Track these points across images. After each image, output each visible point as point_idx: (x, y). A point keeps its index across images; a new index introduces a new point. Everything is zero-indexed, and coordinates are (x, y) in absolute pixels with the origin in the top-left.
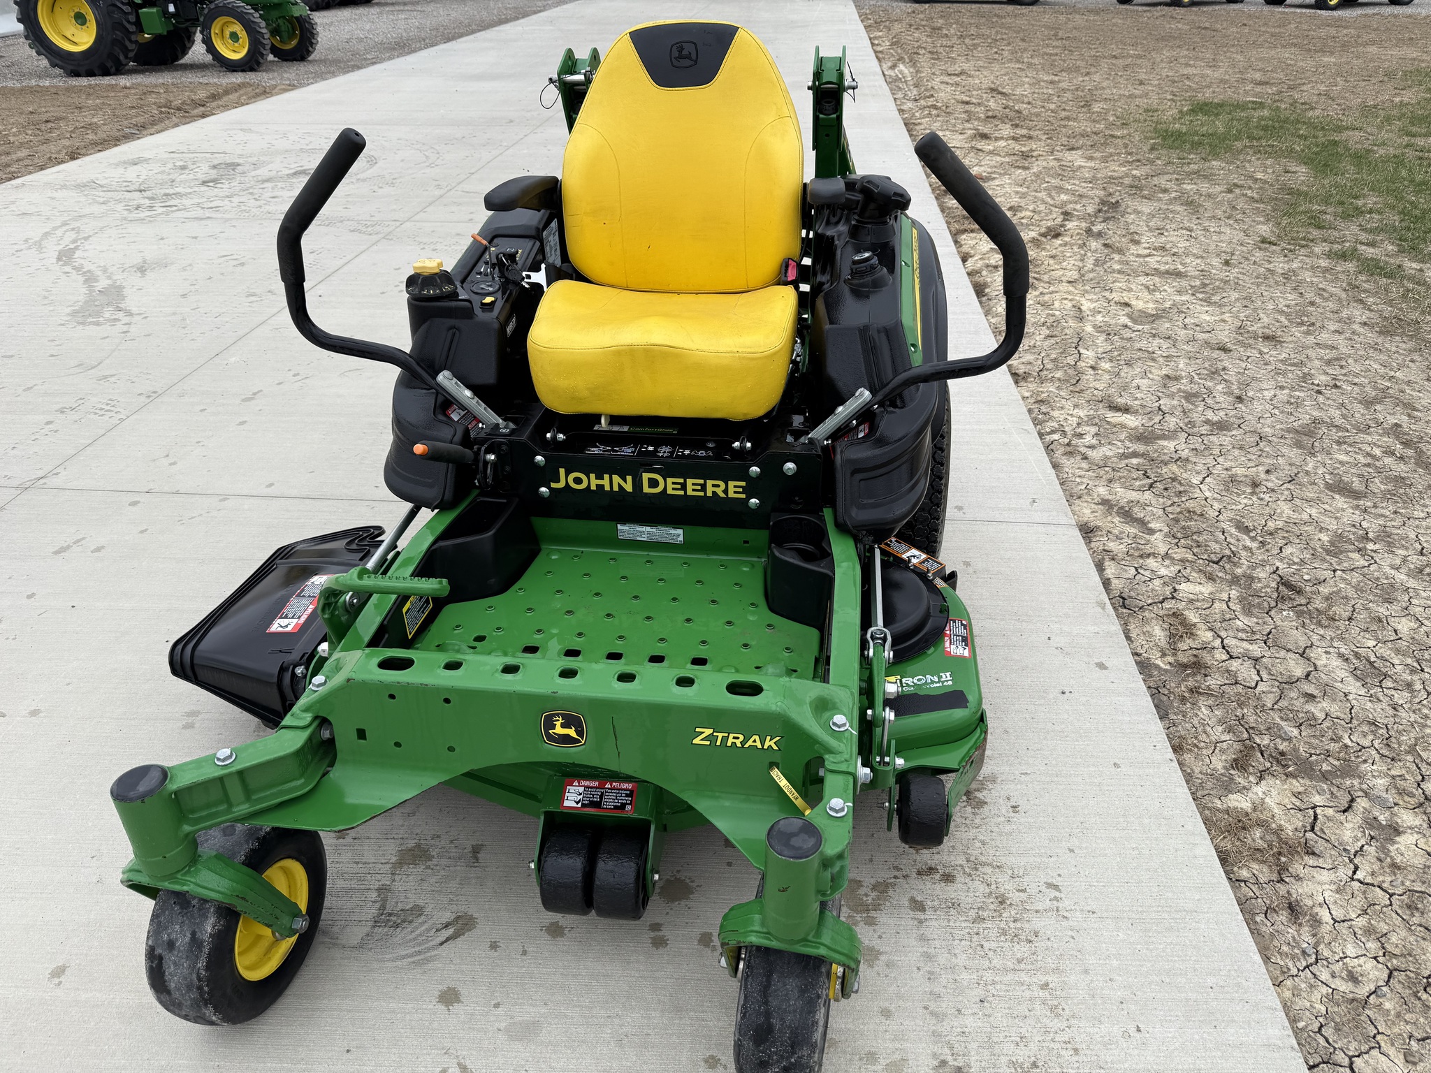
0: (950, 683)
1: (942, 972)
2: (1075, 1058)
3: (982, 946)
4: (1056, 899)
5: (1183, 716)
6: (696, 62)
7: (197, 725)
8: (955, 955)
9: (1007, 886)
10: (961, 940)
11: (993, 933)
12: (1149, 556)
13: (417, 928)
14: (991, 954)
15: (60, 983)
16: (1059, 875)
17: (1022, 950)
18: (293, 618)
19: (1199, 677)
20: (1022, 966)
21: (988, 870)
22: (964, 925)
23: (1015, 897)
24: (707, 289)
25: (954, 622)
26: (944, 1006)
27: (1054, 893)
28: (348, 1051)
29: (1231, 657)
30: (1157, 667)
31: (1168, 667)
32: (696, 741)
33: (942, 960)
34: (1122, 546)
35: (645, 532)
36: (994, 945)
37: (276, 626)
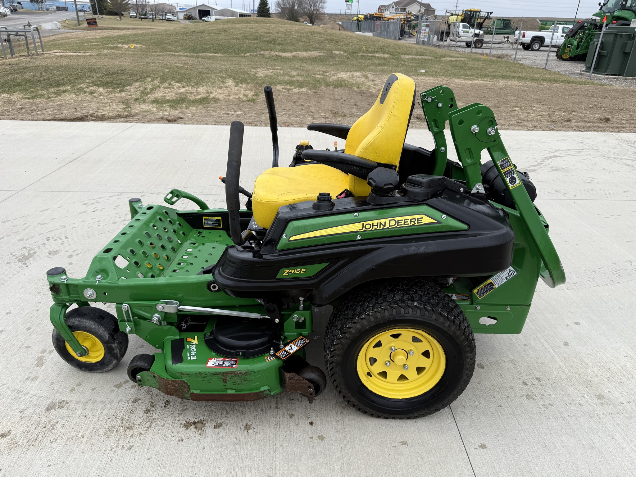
4: (123, 447)
11: (114, 423)
14: (105, 421)
16: (136, 451)
17: (102, 431)
20: (95, 430)
22: (122, 414)
23: (130, 433)
26: (89, 406)
27: (126, 448)
33: (109, 406)
36: (108, 422)
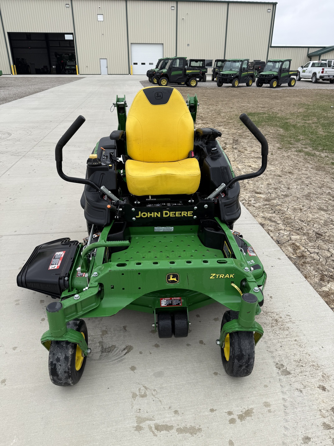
0: (254, 263)
1: (268, 341)
2: (310, 357)
3: (276, 333)
4: (290, 318)
5: (304, 269)
6: (162, 97)
7: (20, 304)
8: (270, 336)
9: (277, 317)
10: (270, 332)
11: (277, 329)
12: (280, 230)
13: (115, 351)
14: (279, 334)
15: (5, 384)
16: (289, 312)
17: (287, 332)
18: (55, 264)
19: (304, 259)
20: (288, 336)
21: (270, 313)
22: (269, 328)
23: (279, 319)
24: (166, 161)
25: (249, 247)
26: (272, 349)
27: (289, 317)
28: (108, 388)
29: (311, 253)
30: (293, 258)
31: (295, 258)
32: (211, 278)
34: (272, 228)
35: (162, 229)
36: (279, 332)
37: (51, 267)
